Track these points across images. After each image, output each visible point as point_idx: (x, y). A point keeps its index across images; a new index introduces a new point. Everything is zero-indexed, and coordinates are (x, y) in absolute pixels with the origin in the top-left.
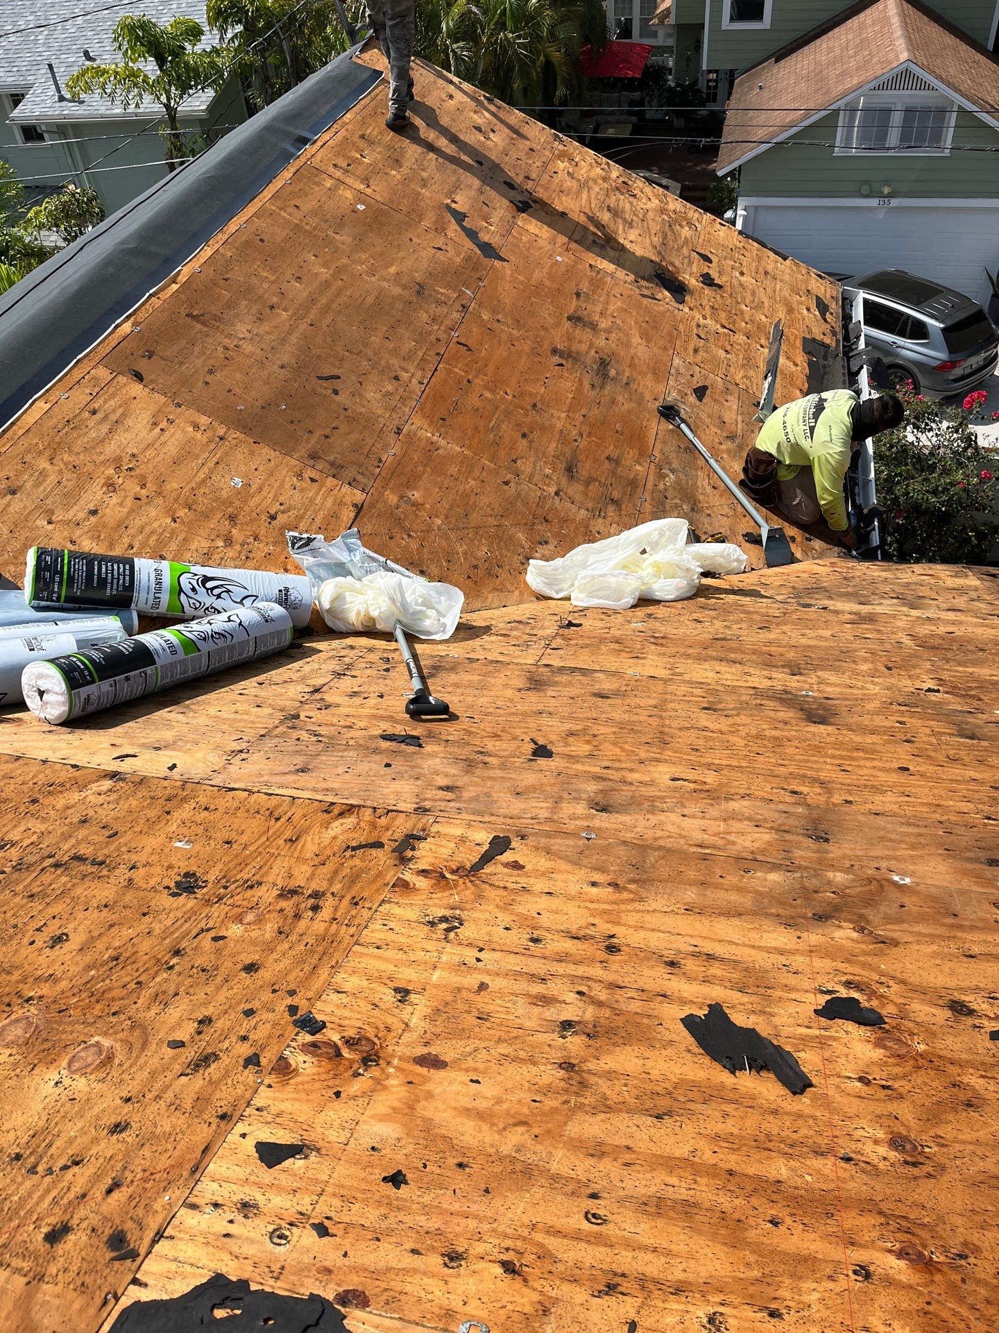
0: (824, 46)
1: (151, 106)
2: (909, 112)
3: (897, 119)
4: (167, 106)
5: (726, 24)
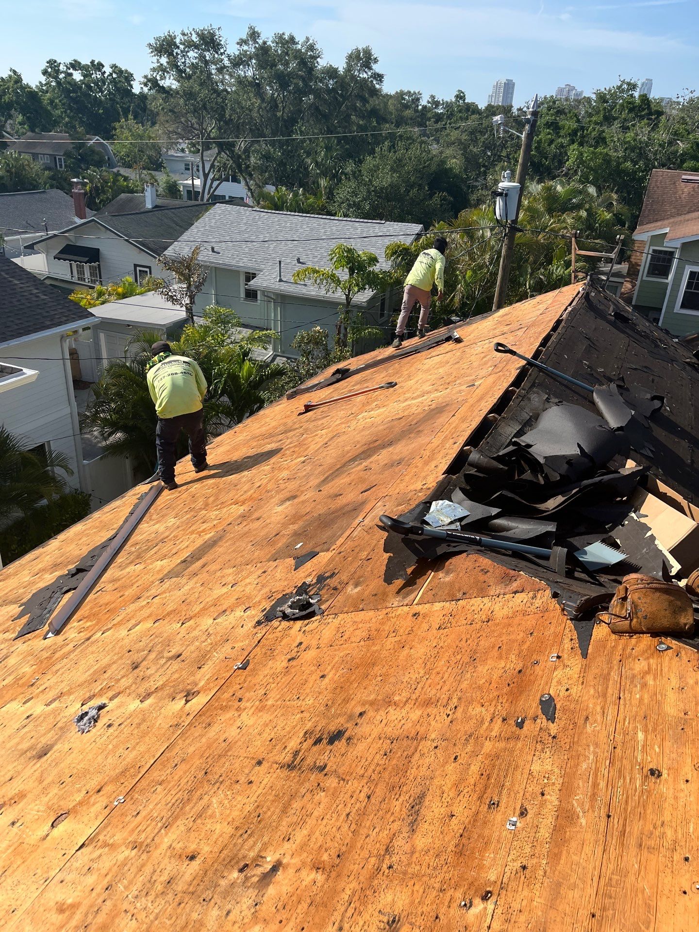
1: (339, 295)
4: (347, 296)
5: (677, 308)
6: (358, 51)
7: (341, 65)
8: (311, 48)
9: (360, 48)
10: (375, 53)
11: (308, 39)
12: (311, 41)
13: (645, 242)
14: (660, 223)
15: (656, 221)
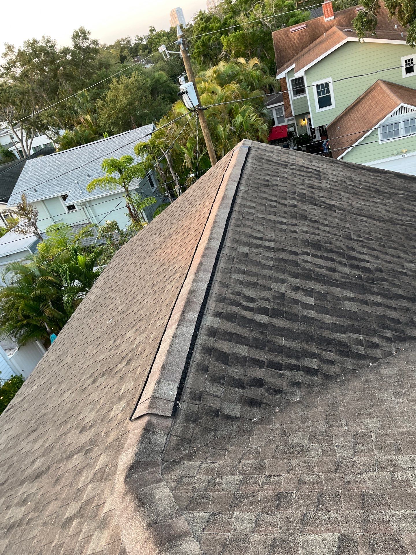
0: (360, 108)
2: (406, 121)
3: (402, 125)
4: (125, 187)
5: (318, 109)
9: (77, 30)
13: (285, 78)
14: (289, 63)
15: (287, 62)
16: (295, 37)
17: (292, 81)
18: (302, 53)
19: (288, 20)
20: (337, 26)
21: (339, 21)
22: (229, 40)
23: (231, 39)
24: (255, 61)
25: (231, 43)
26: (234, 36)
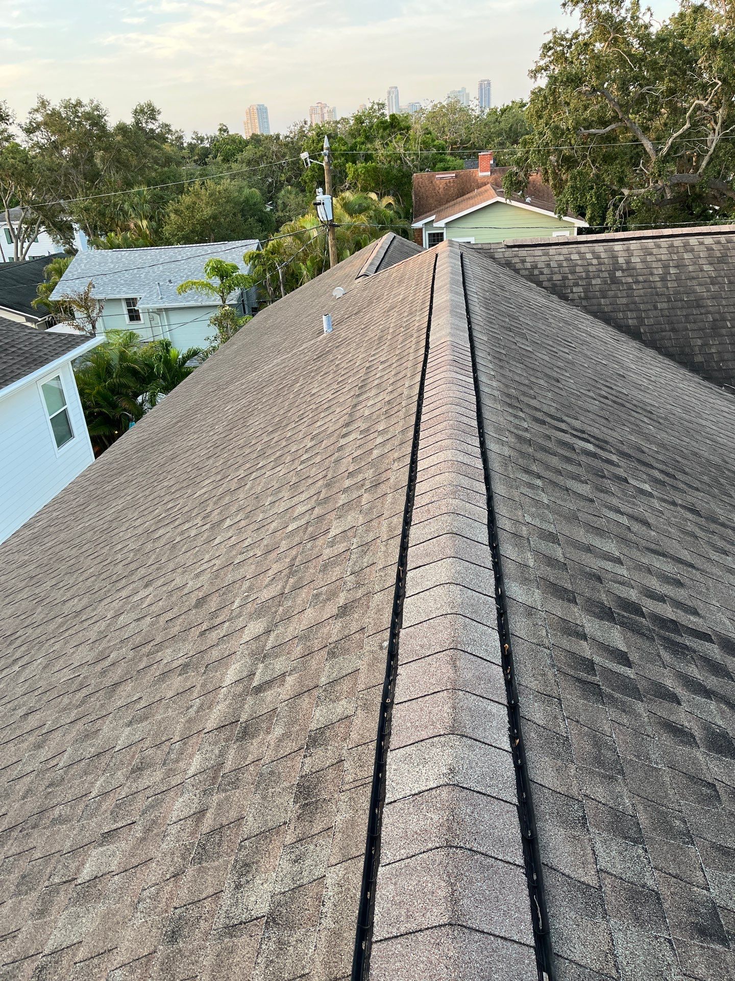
4: (223, 297)
6: (141, 107)
7: (129, 121)
8: (97, 108)
9: (142, 103)
10: (157, 106)
11: (92, 101)
12: (95, 103)
13: (421, 230)
14: (428, 214)
15: (426, 213)
16: (441, 186)
17: (430, 234)
18: (446, 206)
19: (435, 165)
20: (492, 184)
21: (496, 179)
22: (357, 170)
23: (360, 170)
24: (389, 199)
25: (358, 175)
26: (364, 167)
